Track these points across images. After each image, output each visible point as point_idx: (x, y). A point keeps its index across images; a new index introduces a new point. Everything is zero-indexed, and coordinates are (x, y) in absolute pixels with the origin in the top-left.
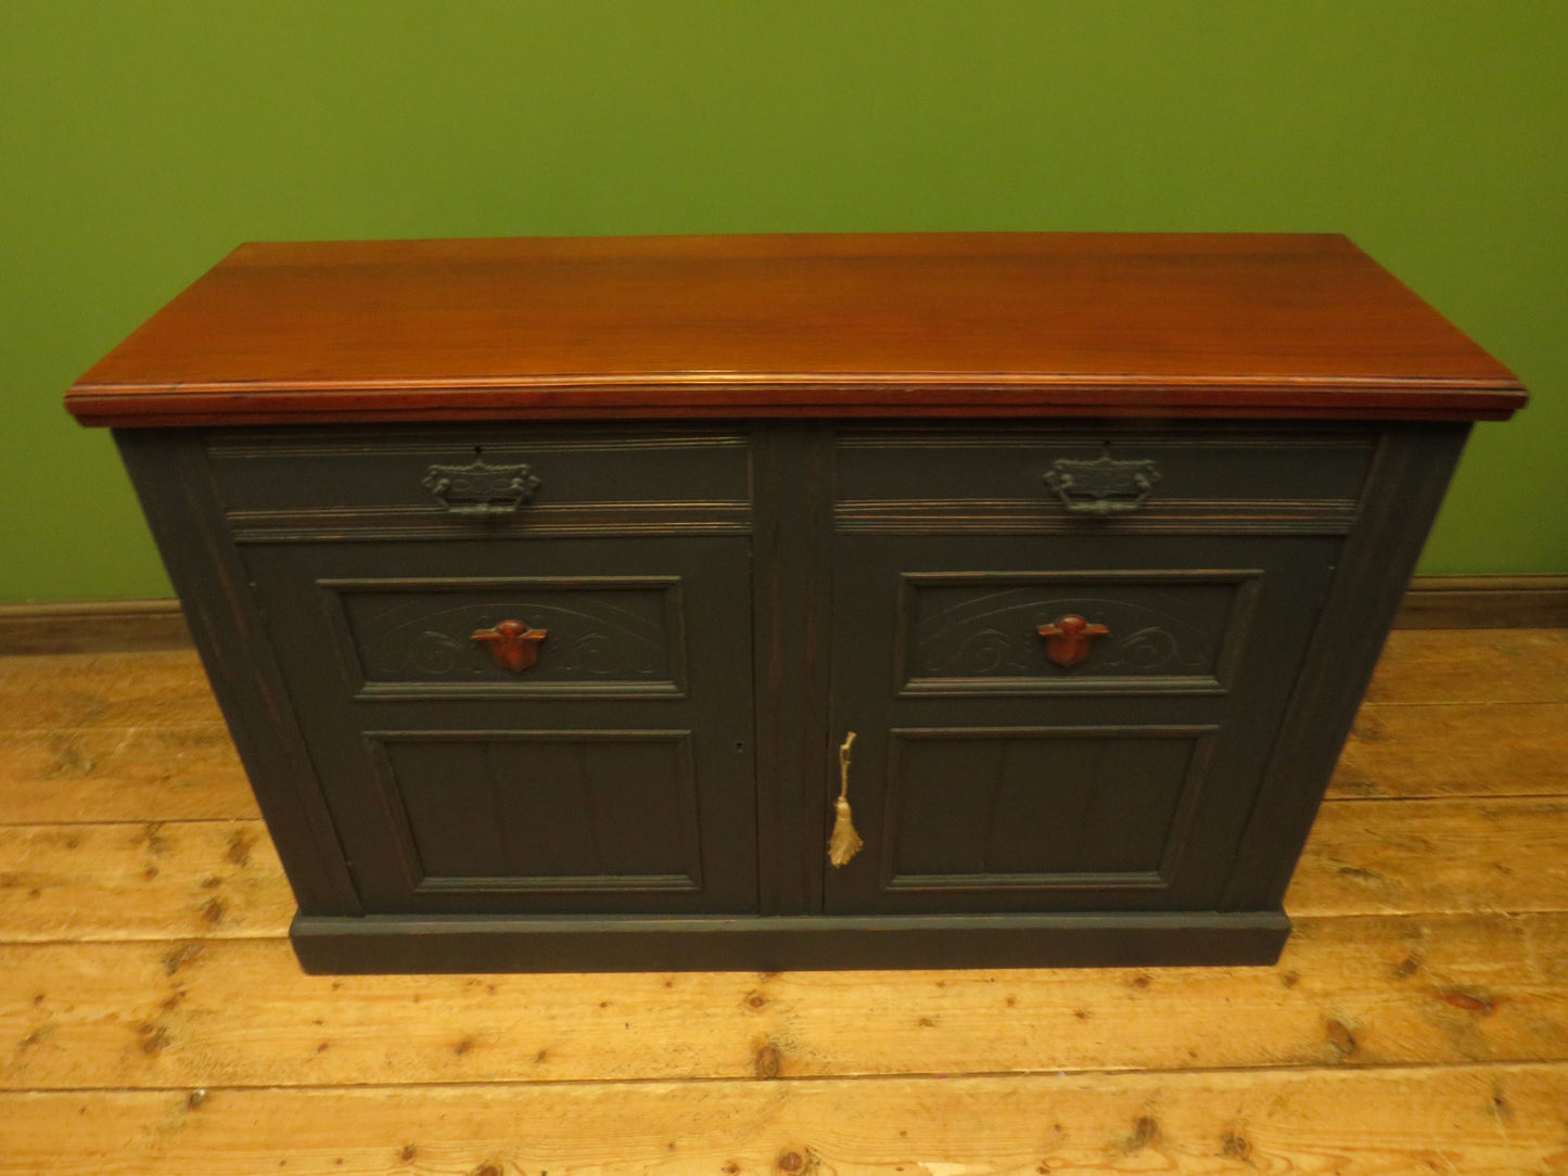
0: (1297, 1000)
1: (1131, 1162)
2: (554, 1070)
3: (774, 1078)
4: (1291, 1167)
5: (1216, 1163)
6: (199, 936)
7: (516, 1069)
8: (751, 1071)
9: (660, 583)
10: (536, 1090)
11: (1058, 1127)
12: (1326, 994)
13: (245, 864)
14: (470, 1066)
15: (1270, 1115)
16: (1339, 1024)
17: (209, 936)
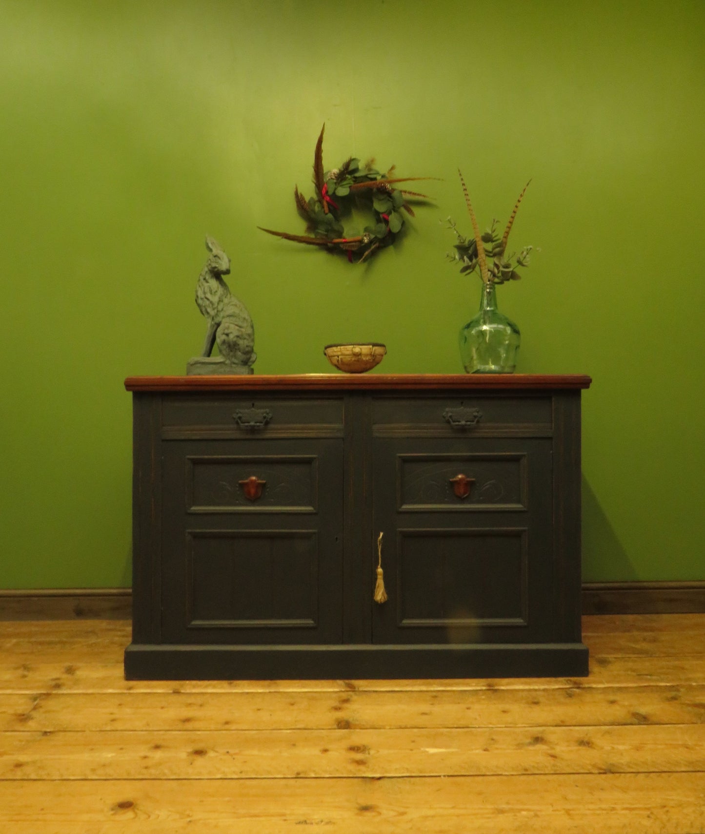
0: (616, 707)
1: (531, 748)
2: (234, 727)
3: (347, 728)
4: (613, 748)
5: (576, 748)
6: (49, 692)
7: (213, 727)
8: (335, 726)
9: (310, 458)
10: (224, 732)
11: (493, 739)
12: (631, 706)
13: (73, 674)
14: (189, 726)
15: (603, 736)
16: (638, 714)
17: (54, 692)
